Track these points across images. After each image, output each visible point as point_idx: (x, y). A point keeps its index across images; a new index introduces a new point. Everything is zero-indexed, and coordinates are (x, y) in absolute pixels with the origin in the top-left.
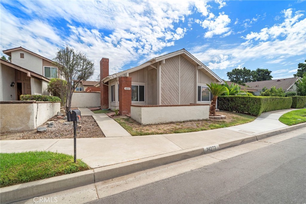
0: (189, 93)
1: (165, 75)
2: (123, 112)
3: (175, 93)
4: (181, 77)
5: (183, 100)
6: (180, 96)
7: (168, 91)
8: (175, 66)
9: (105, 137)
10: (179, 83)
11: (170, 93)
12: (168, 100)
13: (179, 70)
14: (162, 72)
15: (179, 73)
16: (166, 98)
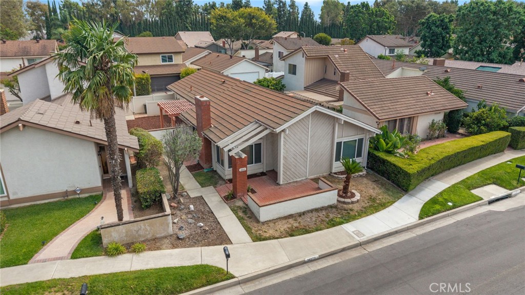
0: (322, 155)
1: (289, 140)
2: (238, 195)
3: (302, 159)
4: (311, 138)
5: (313, 165)
6: (309, 161)
7: (293, 159)
8: (303, 126)
9: (232, 243)
10: (309, 145)
11: (295, 161)
12: (292, 170)
13: (308, 129)
14: (284, 138)
15: (309, 132)
16: (290, 167)
